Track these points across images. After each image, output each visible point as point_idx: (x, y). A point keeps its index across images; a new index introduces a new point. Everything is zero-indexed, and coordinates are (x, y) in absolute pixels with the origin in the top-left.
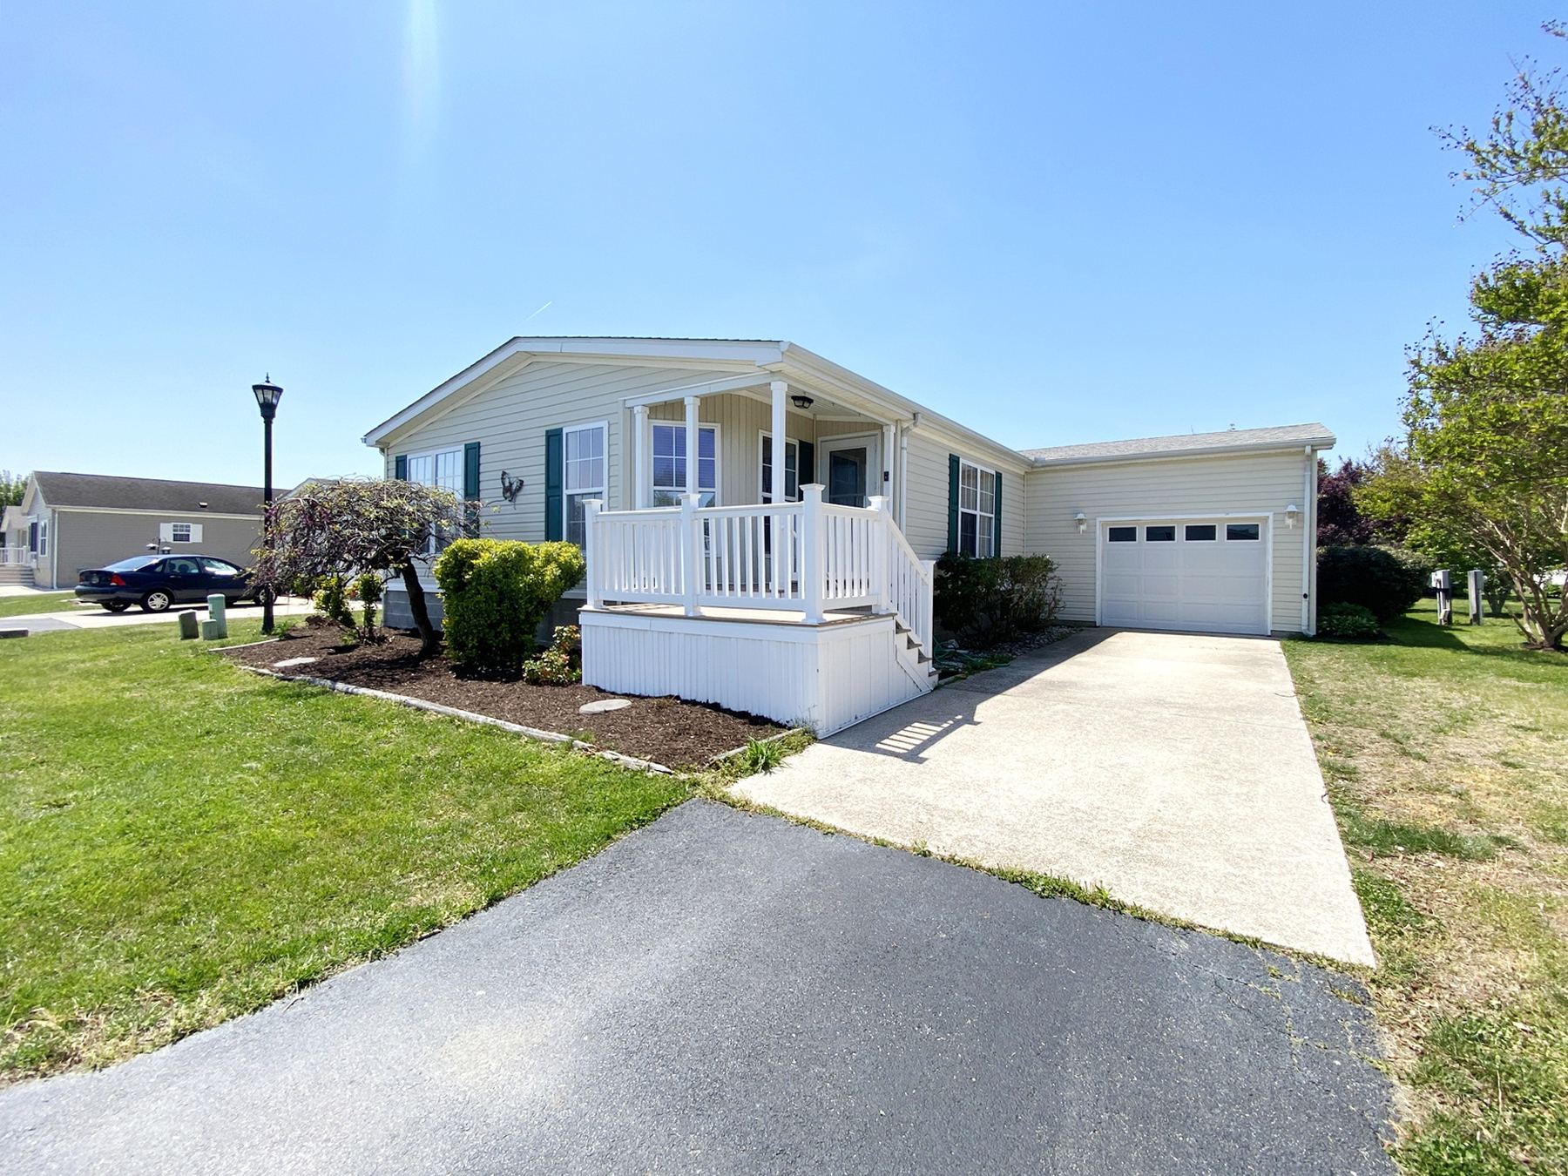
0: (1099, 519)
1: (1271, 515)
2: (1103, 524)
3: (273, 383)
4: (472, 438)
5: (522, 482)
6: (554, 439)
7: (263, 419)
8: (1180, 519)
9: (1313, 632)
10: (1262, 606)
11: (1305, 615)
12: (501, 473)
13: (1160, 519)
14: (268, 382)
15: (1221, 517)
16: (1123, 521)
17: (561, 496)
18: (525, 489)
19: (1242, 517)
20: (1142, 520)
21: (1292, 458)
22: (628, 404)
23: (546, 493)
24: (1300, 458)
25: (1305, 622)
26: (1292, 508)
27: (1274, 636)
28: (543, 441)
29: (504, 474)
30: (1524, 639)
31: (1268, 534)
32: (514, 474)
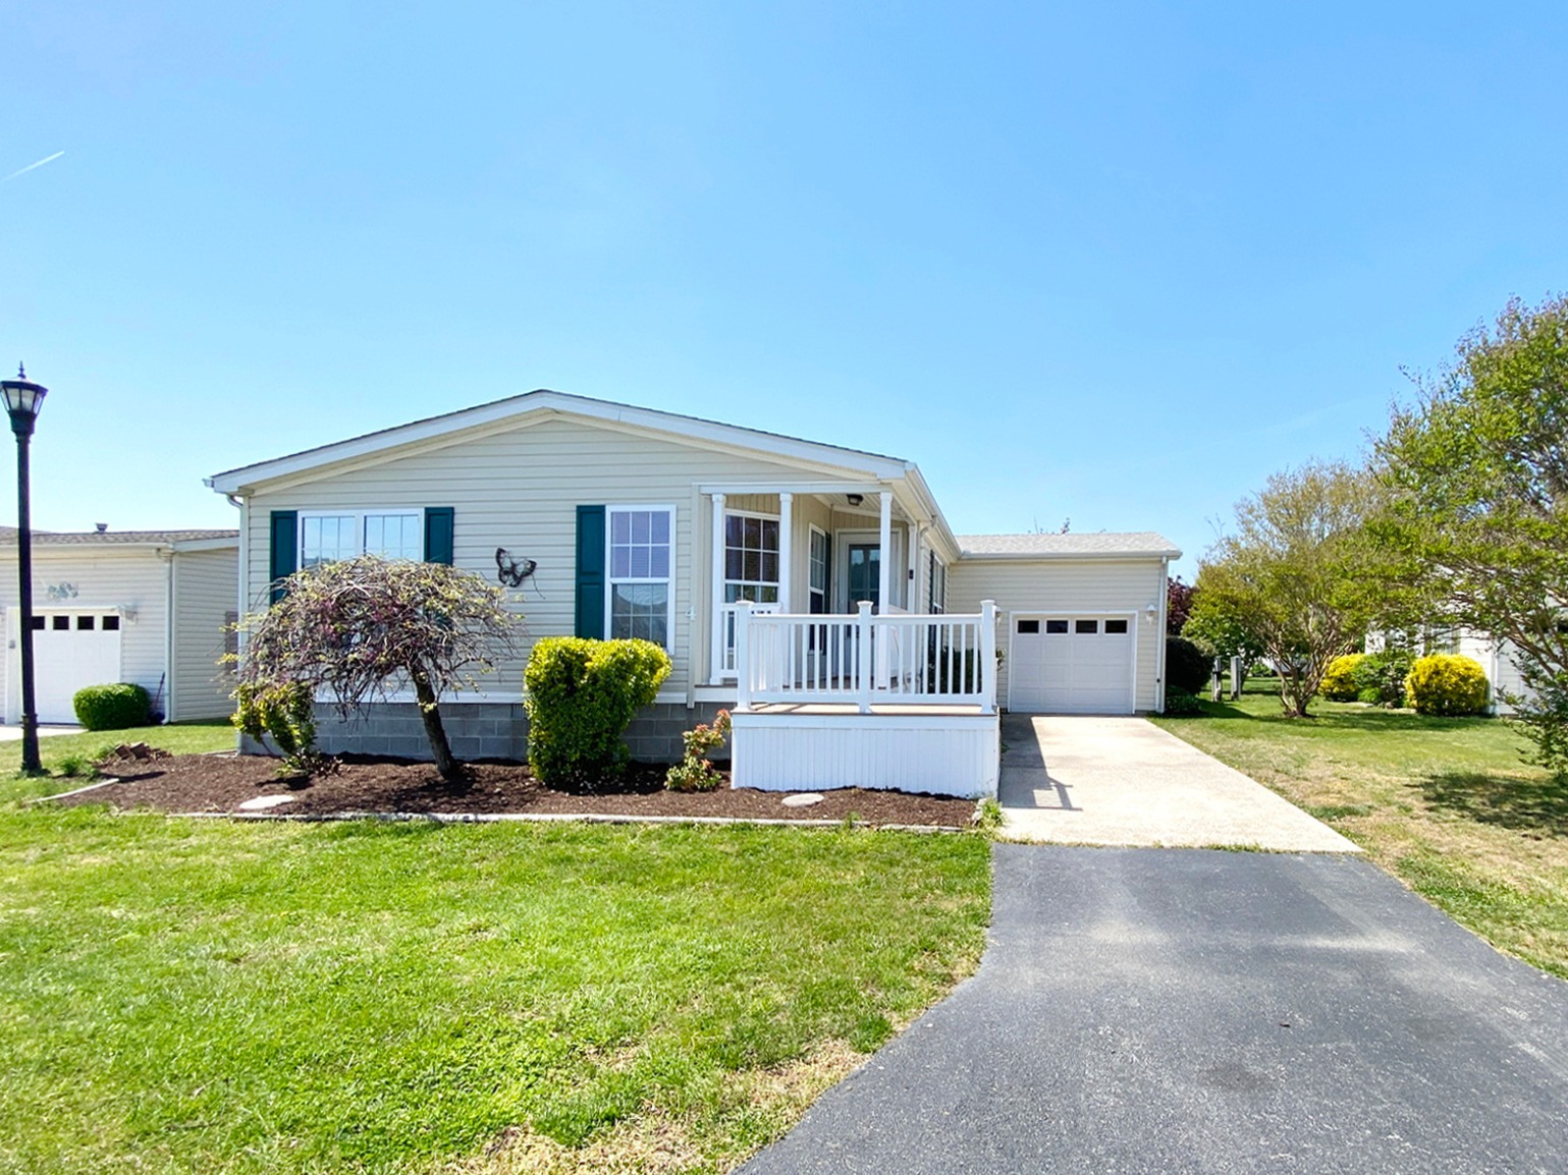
0: (1013, 613)
1: (1136, 612)
2: (1015, 616)
3: (30, 380)
4: (440, 501)
5: (533, 564)
6: (590, 519)
7: (13, 436)
8: (1072, 614)
9: (1162, 711)
10: (1129, 690)
11: (1157, 697)
12: (496, 550)
13: (1057, 615)
14: (22, 376)
15: (1102, 615)
16: (1029, 615)
17: (602, 584)
18: (537, 573)
19: (1116, 615)
20: (1043, 615)
21: (1151, 565)
22: (705, 490)
23: (577, 579)
24: (1158, 566)
25: (1157, 703)
26: (1152, 608)
27: (1139, 714)
28: (573, 517)
29: (500, 551)
30: (1284, 709)
31: (1134, 628)
32: (518, 555)
